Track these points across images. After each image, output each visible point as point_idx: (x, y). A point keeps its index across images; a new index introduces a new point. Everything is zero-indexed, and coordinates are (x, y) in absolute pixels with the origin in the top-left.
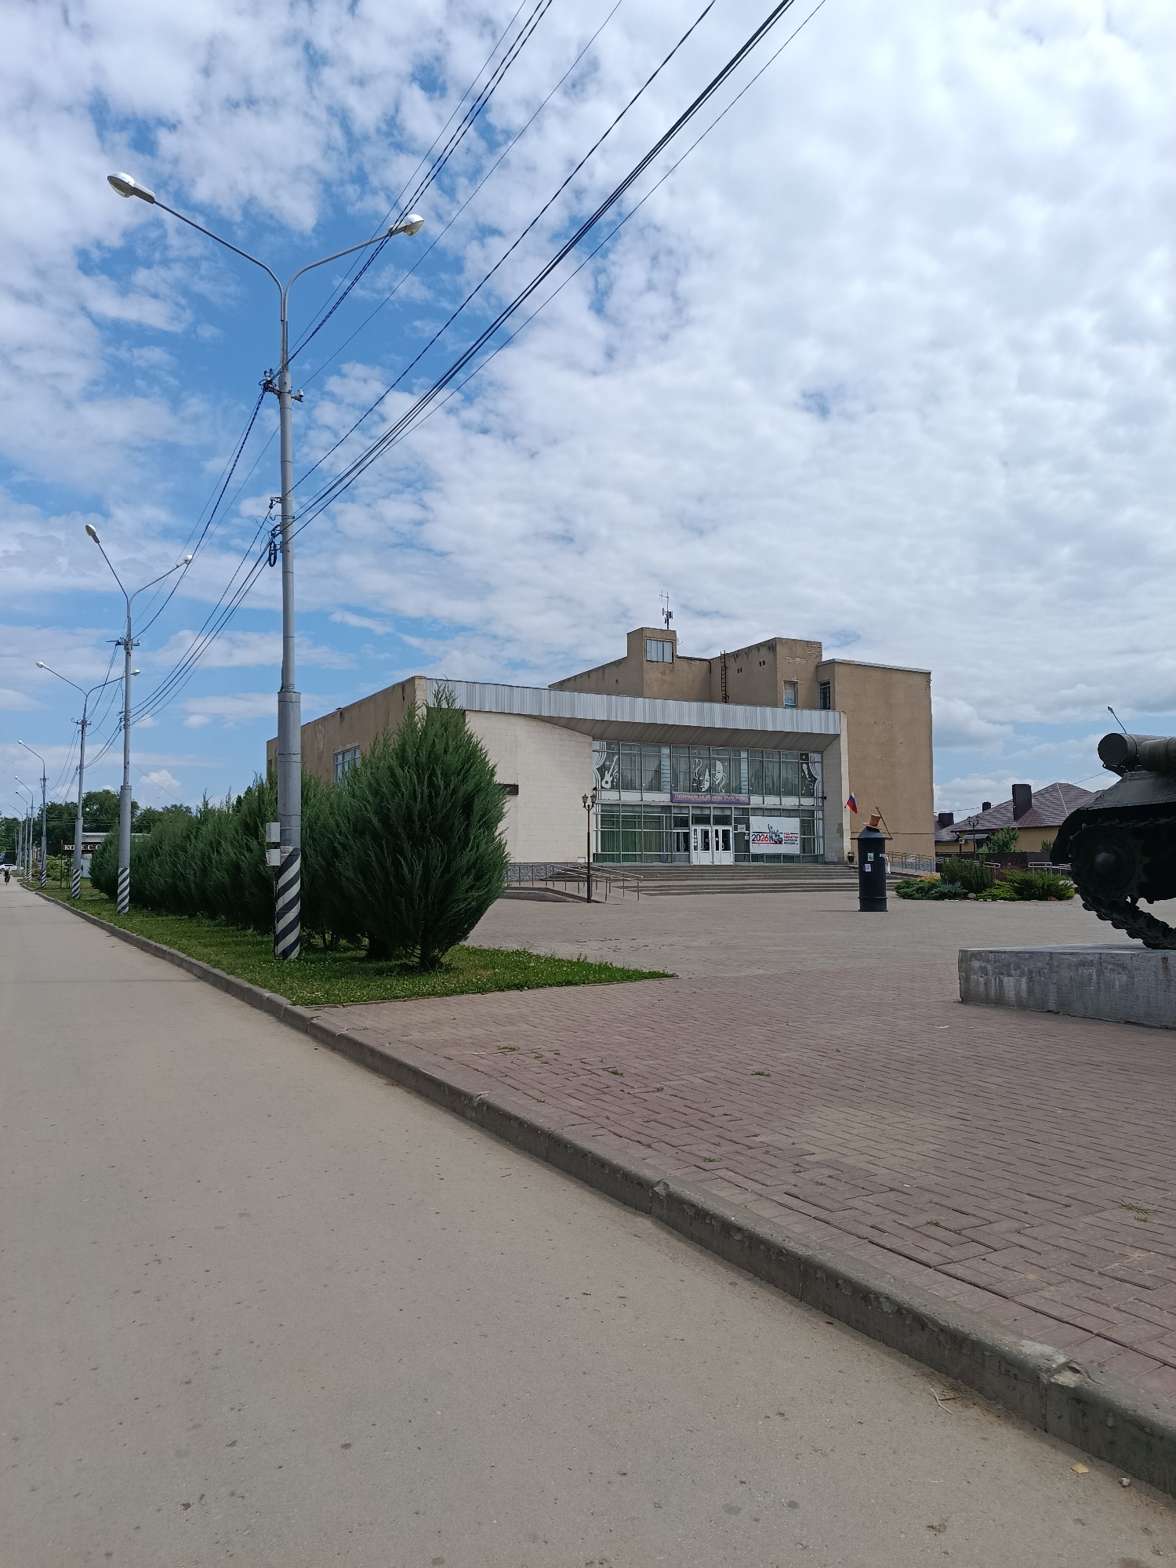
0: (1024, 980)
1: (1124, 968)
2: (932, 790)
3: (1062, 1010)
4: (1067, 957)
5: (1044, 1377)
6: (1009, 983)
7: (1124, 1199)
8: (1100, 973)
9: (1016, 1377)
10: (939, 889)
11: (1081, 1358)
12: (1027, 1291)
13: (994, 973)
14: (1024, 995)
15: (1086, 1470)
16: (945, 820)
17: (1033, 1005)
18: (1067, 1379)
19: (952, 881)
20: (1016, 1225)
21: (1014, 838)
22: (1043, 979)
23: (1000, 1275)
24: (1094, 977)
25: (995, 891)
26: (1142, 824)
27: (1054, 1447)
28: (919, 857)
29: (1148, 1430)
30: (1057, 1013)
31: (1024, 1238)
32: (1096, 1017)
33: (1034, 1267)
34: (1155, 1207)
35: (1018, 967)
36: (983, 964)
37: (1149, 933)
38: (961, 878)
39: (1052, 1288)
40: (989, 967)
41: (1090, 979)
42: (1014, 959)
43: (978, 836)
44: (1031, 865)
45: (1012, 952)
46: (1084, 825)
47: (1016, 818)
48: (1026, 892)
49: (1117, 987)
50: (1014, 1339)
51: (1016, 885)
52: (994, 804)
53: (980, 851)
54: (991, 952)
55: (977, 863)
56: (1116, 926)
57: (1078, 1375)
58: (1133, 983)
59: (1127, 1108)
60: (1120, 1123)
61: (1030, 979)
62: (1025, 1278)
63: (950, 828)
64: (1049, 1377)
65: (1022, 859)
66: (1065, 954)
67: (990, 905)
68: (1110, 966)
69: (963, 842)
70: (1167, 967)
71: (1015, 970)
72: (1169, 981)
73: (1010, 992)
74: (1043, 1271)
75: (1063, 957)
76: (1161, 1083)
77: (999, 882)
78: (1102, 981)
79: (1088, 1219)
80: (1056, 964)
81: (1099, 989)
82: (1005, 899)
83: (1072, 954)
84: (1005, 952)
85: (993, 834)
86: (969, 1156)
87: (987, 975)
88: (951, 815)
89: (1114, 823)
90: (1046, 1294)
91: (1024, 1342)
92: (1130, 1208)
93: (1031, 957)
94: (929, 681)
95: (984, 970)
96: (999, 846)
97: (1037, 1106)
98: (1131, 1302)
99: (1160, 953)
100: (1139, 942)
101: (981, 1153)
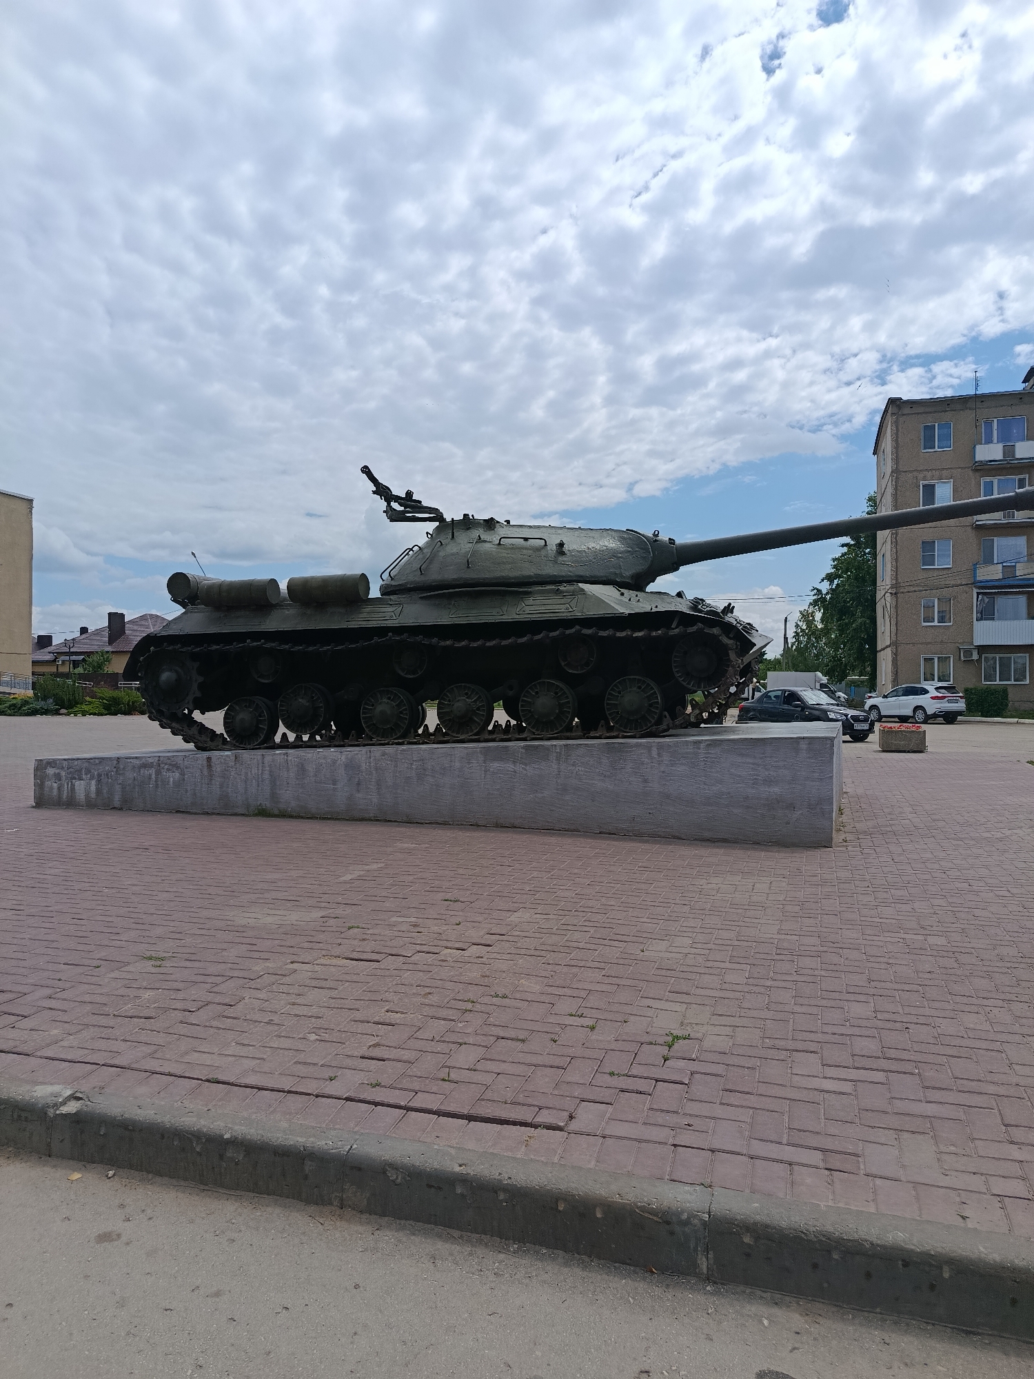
0: (93, 782)
1: (178, 768)
2: (30, 614)
3: (126, 806)
4: (131, 760)
5: (51, 1112)
6: (80, 786)
7: (147, 953)
8: (158, 773)
9: (26, 1119)
10: (31, 705)
11: (85, 1086)
12: (48, 1045)
13: (67, 778)
14: (93, 795)
15: (80, 1176)
16: (44, 641)
17: (100, 804)
18: (72, 1107)
19: (45, 698)
20: (48, 991)
21: (108, 660)
22: (110, 780)
23: (26, 1037)
24: (153, 776)
25: (85, 707)
26: (199, 649)
27: (55, 1166)
28: (15, 676)
29: (130, 1128)
30: (121, 809)
31: (54, 1001)
32: (152, 809)
33: (58, 1023)
34: (170, 954)
35: (88, 771)
36: (57, 771)
37: (200, 738)
38: (54, 695)
39: (71, 1037)
40: (63, 774)
41: (150, 778)
42: (86, 765)
43: (74, 658)
44: (120, 684)
45: (85, 759)
46: (152, 648)
47: (110, 642)
48: (113, 708)
49: (171, 783)
50: (28, 1087)
51: (105, 702)
52: (91, 629)
53: (76, 671)
54: (65, 760)
55: (70, 682)
56: (174, 733)
57: (81, 1101)
58: (184, 780)
59: (163, 880)
60: (154, 893)
61: (99, 781)
62: (49, 1035)
63: (49, 649)
64: (56, 1110)
65: (112, 679)
66: (130, 758)
67: (80, 719)
68: (166, 767)
69: (60, 663)
70: (210, 765)
71: (86, 774)
72: (211, 776)
73: (80, 794)
74: (66, 1025)
75: (129, 761)
76: (194, 856)
77: (90, 699)
78: (159, 779)
79: (116, 974)
80: (122, 767)
81: (157, 786)
82: (95, 714)
83: (136, 758)
84: (78, 759)
85: (88, 656)
86: (15, 941)
87: (60, 780)
88: (50, 638)
89: (177, 647)
90: (65, 1043)
91: (37, 1088)
92: (150, 958)
93: (100, 762)
94: (31, 508)
95: (58, 777)
96: (94, 667)
97: (88, 889)
98: (136, 1032)
99: (206, 754)
100: (191, 746)
101: (28, 936)
